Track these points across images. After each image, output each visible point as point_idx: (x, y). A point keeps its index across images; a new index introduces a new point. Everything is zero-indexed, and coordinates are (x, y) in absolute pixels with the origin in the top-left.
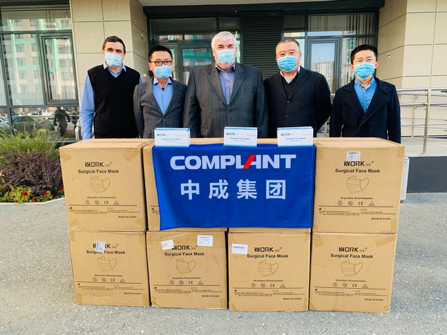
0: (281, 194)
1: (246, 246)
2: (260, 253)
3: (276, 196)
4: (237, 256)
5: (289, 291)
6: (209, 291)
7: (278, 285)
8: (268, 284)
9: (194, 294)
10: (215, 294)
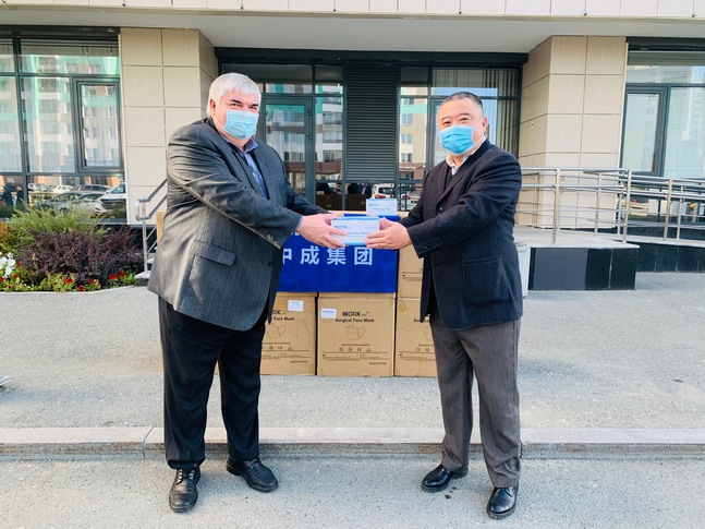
0: (368, 261)
1: (335, 311)
2: (347, 318)
3: (363, 262)
4: (325, 321)
5: (375, 355)
6: (298, 356)
7: (364, 349)
8: (355, 349)
9: (283, 360)
10: (304, 359)
